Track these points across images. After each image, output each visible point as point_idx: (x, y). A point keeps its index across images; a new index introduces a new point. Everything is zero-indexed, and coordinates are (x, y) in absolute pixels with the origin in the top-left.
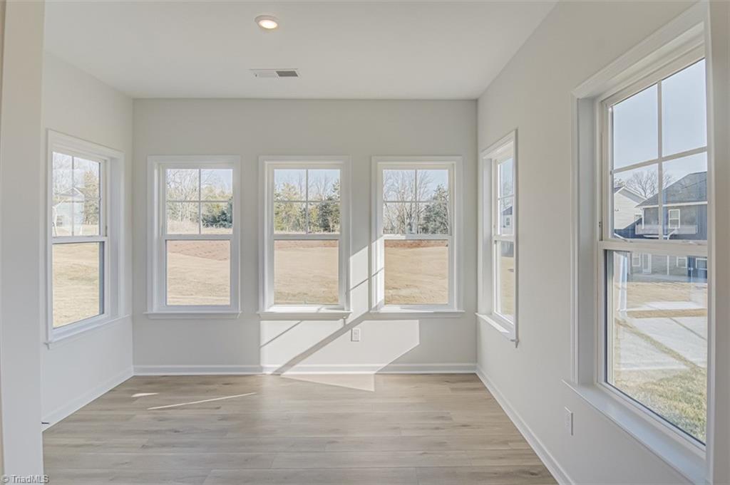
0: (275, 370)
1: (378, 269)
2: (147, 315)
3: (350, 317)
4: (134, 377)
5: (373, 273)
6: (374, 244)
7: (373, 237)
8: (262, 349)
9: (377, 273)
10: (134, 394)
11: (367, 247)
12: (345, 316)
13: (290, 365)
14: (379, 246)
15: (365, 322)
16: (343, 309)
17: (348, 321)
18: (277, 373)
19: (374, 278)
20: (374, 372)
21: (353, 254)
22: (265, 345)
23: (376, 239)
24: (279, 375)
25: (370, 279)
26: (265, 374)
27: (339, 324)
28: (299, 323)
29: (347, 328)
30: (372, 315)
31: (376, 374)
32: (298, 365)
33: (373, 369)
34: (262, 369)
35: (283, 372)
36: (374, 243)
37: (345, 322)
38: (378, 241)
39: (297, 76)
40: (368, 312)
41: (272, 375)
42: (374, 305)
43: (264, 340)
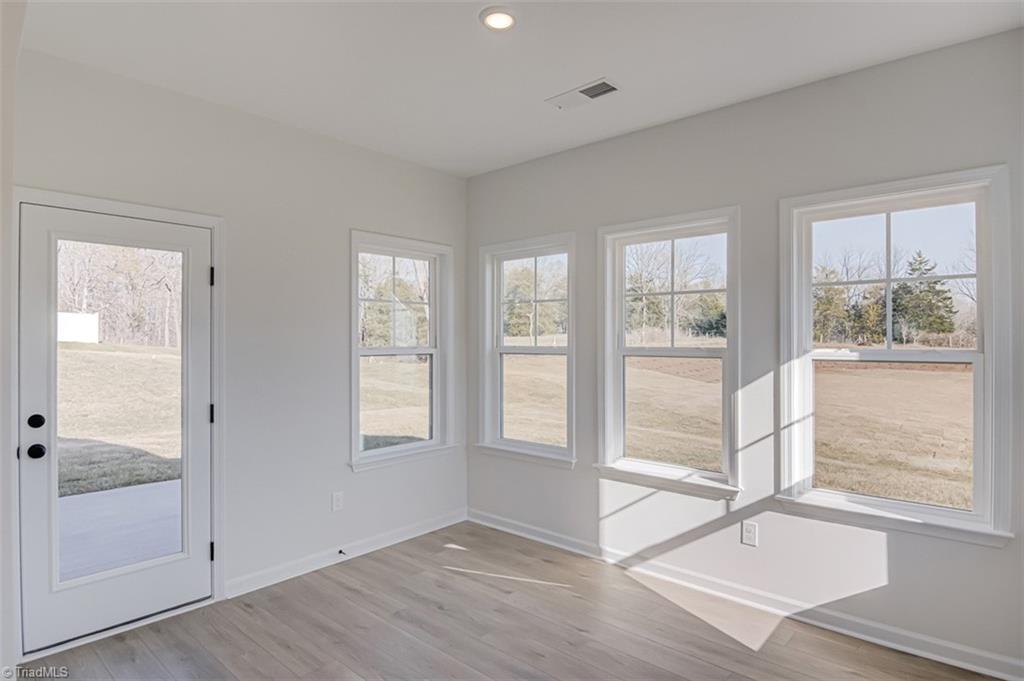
0: (619, 559)
1: (796, 416)
2: (479, 447)
3: (738, 498)
4: (467, 522)
5: (784, 422)
6: (784, 368)
7: (783, 355)
8: (602, 522)
9: (791, 425)
10: (448, 543)
11: (772, 373)
13: (641, 557)
14: (799, 375)
15: (767, 514)
16: (726, 482)
17: (736, 505)
18: (623, 565)
19: (784, 434)
20: (787, 614)
21: (743, 386)
22: (607, 516)
23: (790, 359)
24: (624, 569)
25: (777, 433)
26: (604, 561)
27: (716, 509)
28: (655, 492)
29: (731, 518)
30: (779, 502)
31: (788, 618)
32: (652, 562)
33: (784, 606)
34: (600, 552)
35: (631, 566)
36: (786, 366)
37: (728, 506)
38: (796, 363)
39: (614, 89)
40: (772, 496)
41: (615, 565)
42: (785, 485)
43: (605, 509)
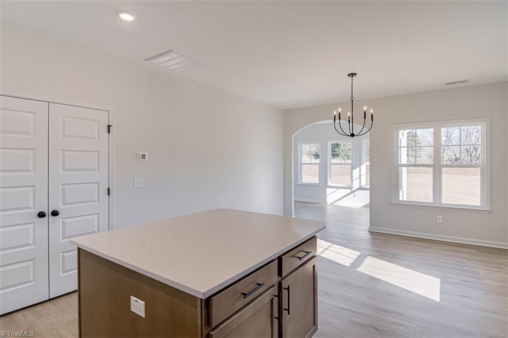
1: (363, 174)
3: (353, 188)
5: (361, 175)
6: (361, 167)
7: (361, 164)
8: (327, 197)
11: (359, 167)
12: (351, 188)
13: (336, 201)
14: (363, 167)
15: (359, 191)
16: (351, 186)
17: (353, 190)
18: (332, 203)
19: (361, 177)
21: (355, 169)
25: (360, 177)
26: (328, 204)
27: (349, 191)
28: (338, 189)
29: (352, 192)
30: (361, 188)
32: (339, 202)
34: (326, 202)
38: (363, 165)
41: (330, 204)
42: (361, 185)
43: (327, 194)
